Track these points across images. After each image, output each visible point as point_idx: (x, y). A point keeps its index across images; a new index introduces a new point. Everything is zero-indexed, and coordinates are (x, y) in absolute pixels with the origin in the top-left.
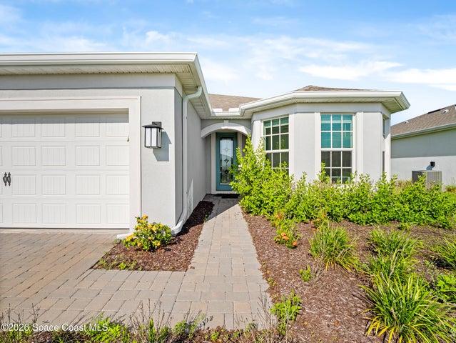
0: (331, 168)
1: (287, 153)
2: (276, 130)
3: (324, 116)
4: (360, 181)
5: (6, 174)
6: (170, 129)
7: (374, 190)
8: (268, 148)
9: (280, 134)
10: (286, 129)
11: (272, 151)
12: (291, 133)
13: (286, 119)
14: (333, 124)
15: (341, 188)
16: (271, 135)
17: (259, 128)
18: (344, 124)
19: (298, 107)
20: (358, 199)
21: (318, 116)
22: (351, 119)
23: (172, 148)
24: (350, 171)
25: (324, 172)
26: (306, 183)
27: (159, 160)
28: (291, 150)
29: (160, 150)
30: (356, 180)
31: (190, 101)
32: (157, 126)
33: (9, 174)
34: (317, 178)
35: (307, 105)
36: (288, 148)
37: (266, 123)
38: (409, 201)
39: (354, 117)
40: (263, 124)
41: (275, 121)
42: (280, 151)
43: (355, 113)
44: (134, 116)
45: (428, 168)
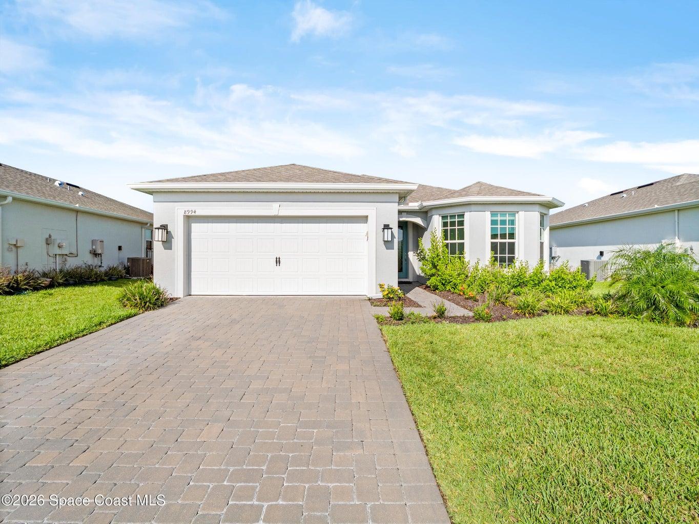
0: (499, 255)
1: (463, 244)
2: (453, 224)
3: (493, 214)
4: (520, 265)
5: (277, 258)
7: (530, 271)
8: (446, 239)
9: (457, 227)
10: (461, 223)
11: (449, 241)
12: (466, 228)
13: (462, 216)
14: (500, 220)
15: (507, 272)
16: (449, 228)
17: (437, 222)
18: (509, 220)
19: (473, 207)
20: (518, 278)
21: (488, 214)
22: (515, 216)
23: (396, 241)
24: (513, 258)
25: (494, 259)
26: (479, 267)
27: (387, 248)
28: (466, 241)
29: (389, 243)
30: (517, 264)
33: (279, 258)
34: (487, 263)
35: (480, 205)
36: (463, 239)
37: (444, 217)
38: (555, 280)
39: (517, 215)
40: (441, 218)
41: (453, 216)
42: (457, 241)
43: (518, 212)
44: (372, 220)
45: (598, 258)
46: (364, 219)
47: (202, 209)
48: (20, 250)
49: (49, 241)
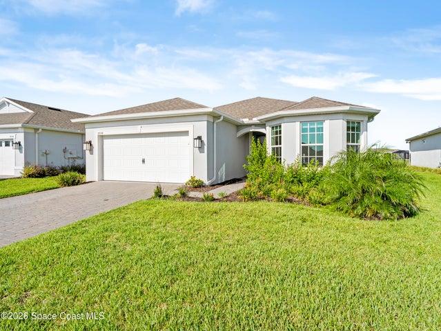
0: (309, 157)
3: (304, 123)
6: (205, 139)
9: (278, 136)
11: (275, 146)
12: (282, 135)
13: (281, 126)
14: (310, 128)
16: (275, 136)
17: (268, 131)
18: (317, 128)
21: (298, 124)
22: (322, 125)
23: (206, 147)
24: (322, 158)
27: (200, 152)
28: (282, 146)
29: (201, 148)
31: (217, 123)
32: (199, 138)
33: (144, 159)
36: (281, 144)
37: (273, 128)
39: (324, 123)
40: (271, 128)
42: (278, 146)
43: (324, 121)
44: (191, 133)
46: (186, 133)
47: (107, 131)
48: (48, 156)
49: (65, 151)
